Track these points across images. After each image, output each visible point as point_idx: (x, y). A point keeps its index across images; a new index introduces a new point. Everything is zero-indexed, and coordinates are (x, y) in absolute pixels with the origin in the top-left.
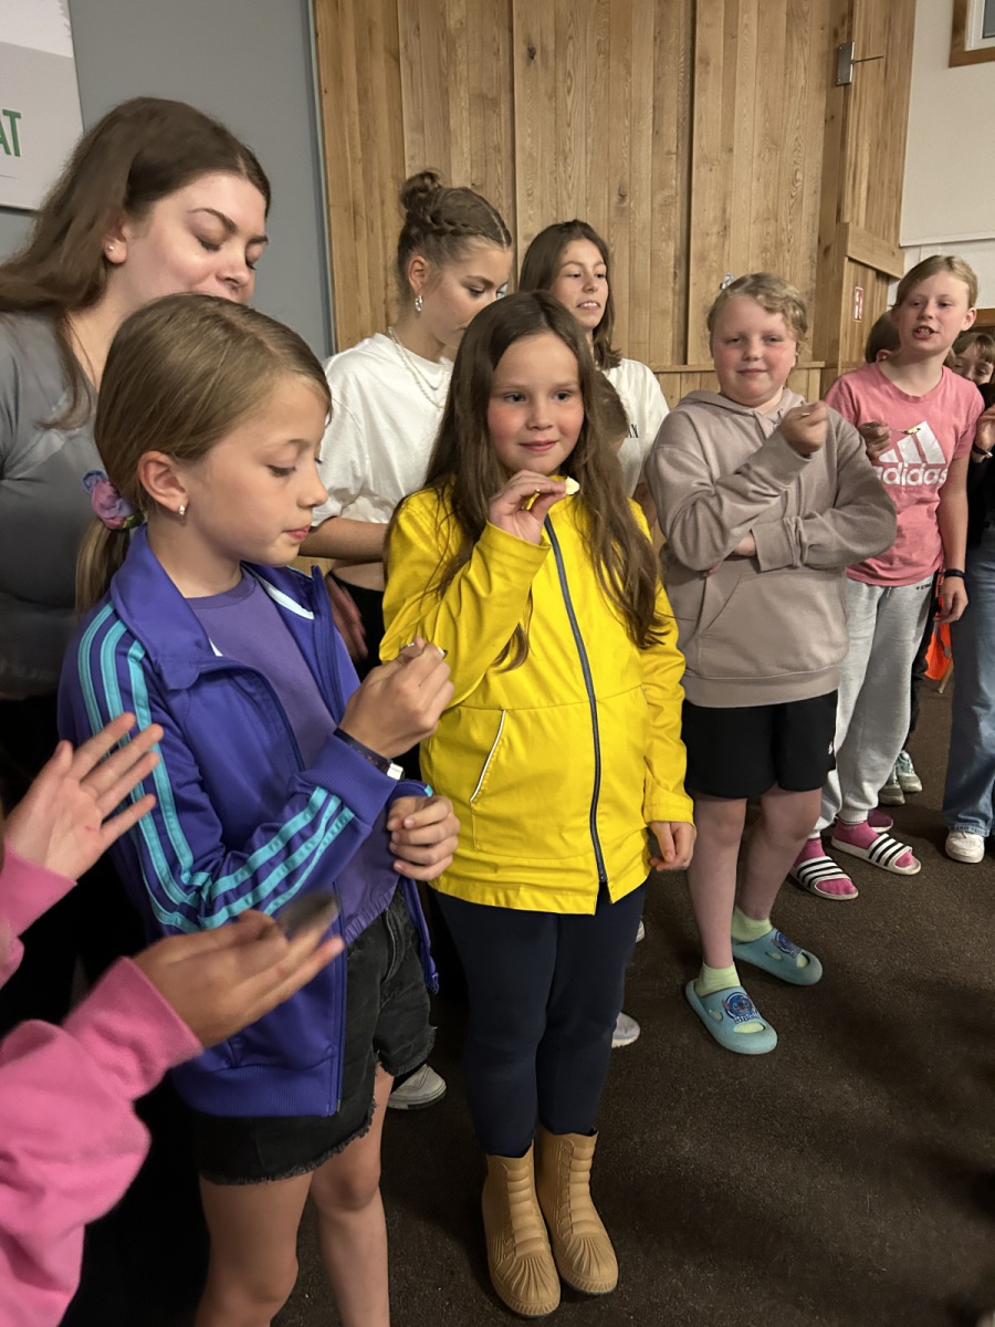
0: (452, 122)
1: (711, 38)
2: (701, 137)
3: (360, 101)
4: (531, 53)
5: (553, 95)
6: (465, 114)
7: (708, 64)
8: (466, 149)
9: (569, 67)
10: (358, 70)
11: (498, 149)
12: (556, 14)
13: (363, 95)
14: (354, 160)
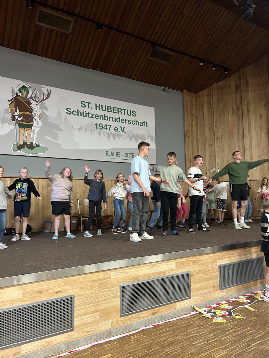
0: (206, 148)
1: (246, 133)
2: (246, 146)
3: (192, 147)
4: (218, 138)
5: (221, 143)
6: (208, 147)
7: (246, 136)
8: (208, 151)
9: (224, 139)
10: (192, 144)
11: (213, 151)
12: (221, 134)
13: (192, 146)
14: (191, 155)
